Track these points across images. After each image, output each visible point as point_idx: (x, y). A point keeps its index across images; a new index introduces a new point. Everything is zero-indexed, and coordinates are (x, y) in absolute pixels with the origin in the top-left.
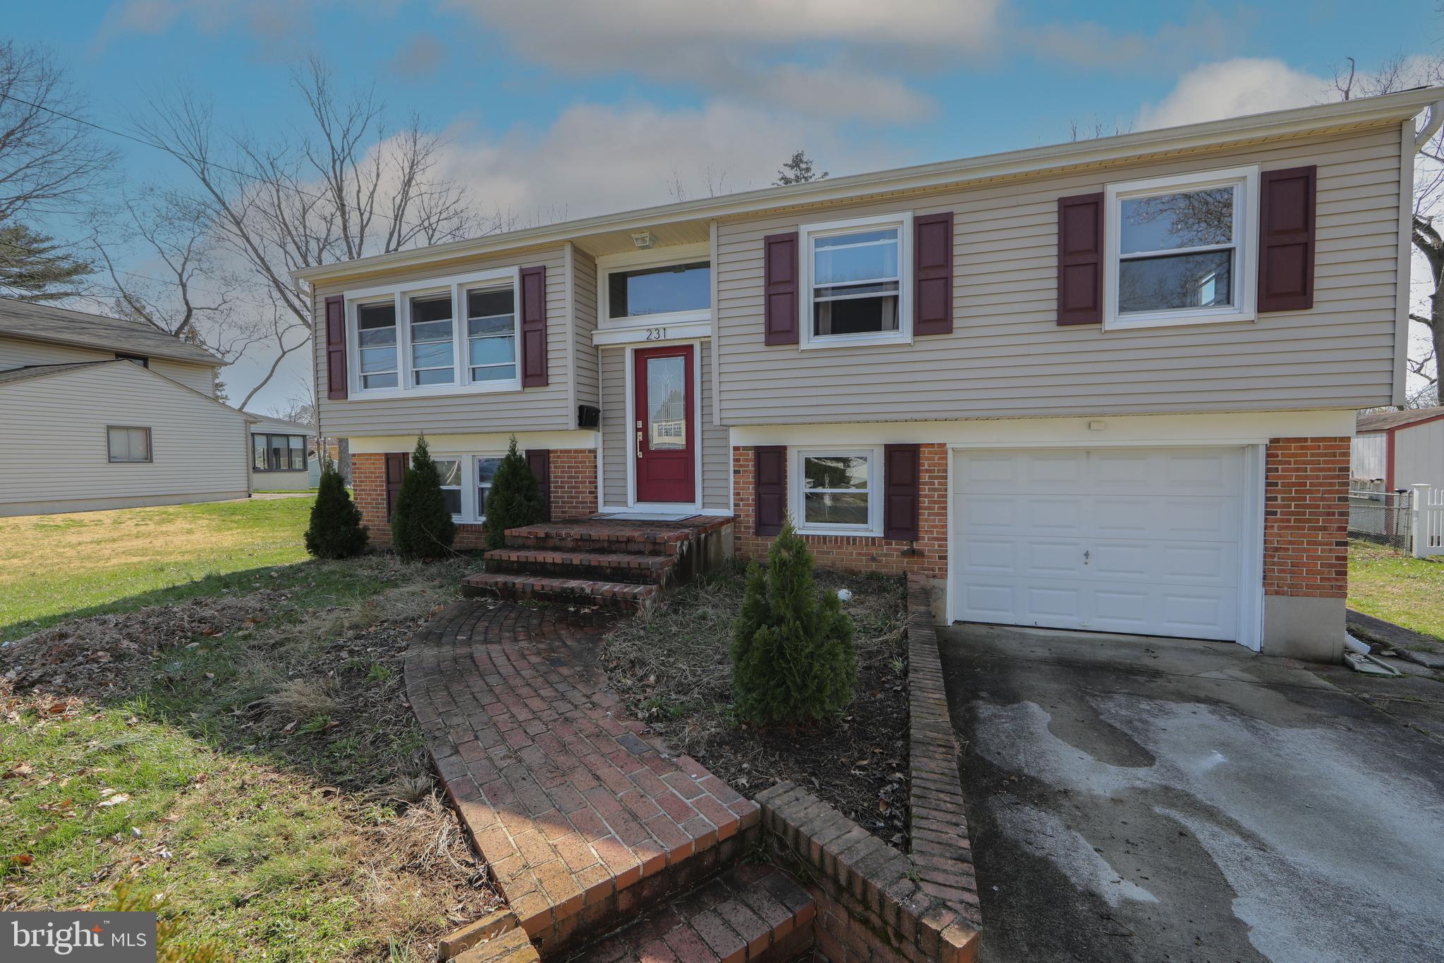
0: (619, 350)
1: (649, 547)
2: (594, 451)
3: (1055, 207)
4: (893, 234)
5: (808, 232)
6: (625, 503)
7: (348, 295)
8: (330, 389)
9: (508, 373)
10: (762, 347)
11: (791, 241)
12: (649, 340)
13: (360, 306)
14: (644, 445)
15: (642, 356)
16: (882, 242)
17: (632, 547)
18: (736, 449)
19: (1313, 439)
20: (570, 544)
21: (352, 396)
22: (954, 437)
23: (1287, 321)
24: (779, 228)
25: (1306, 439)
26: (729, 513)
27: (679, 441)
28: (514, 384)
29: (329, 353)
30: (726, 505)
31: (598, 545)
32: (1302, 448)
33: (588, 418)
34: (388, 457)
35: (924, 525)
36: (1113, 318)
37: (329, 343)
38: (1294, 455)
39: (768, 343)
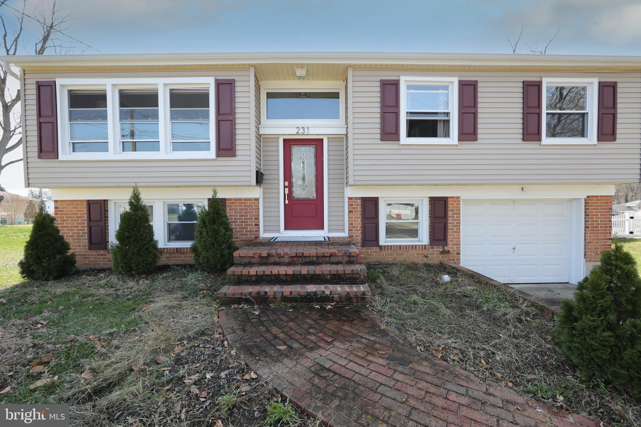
0: (275, 138)
1: (346, 259)
2: (257, 200)
3: (521, 85)
4: (446, 88)
5: (404, 81)
6: (279, 231)
7: (59, 82)
8: (41, 150)
9: (205, 146)
10: (379, 141)
11: (396, 84)
12: (298, 134)
13: (70, 91)
14: (289, 196)
15: (289, 143)
16: (440, 91)
17: (333, 259)
18: (350, 199)
19: (601, 196)
21: (61, 157)
22: (463, 194)
23: (607, 146)
24: (389, 76)
25: (598, 196)
26: (345, 234)
27: (311, 194)
29: (40, 125)
30: (343, 231)
32: (597, 200)
33: (260, 178)
34: (90, 203)
35: (450, 238)
37: (39, 115)
38: (595, 203)
39: (382, 139)
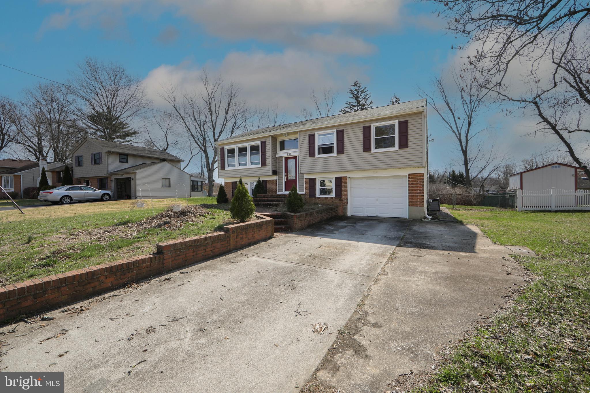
0: (281, 158)
1: (283, 196)
2: (276, 180)
3: (362, 128)
4: (333, 134)
5: (317, 133)
6: (283, 192)
7: (225, 147)
8: (221, 168)
9: (258, 163)
10: (308, 157)
11: (314, 135)
12: (287, 156)
13: (228, 149)
14: (287, 179)
15: (287, 159)
16: (331, 135)
17: (280, 197)
18: (305, 179)
19: (417, 174)
20: (269, 197)
21: (226, 169)
22: (348, 175)
23: (404, 150)
24: (311, 133)
25: (415, 174)
26: (304, 193)
27: (294, 178)
28: (260, 166)
29: (221, 160)
30: (303, 191)
31: (274, 197)
32: (415, 176)
33: (275, 173)
34: (232, 183)
35: (343, 194)
36: (373, 150)
37: (221, 158)
38: (413, 177)
